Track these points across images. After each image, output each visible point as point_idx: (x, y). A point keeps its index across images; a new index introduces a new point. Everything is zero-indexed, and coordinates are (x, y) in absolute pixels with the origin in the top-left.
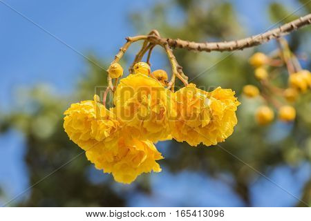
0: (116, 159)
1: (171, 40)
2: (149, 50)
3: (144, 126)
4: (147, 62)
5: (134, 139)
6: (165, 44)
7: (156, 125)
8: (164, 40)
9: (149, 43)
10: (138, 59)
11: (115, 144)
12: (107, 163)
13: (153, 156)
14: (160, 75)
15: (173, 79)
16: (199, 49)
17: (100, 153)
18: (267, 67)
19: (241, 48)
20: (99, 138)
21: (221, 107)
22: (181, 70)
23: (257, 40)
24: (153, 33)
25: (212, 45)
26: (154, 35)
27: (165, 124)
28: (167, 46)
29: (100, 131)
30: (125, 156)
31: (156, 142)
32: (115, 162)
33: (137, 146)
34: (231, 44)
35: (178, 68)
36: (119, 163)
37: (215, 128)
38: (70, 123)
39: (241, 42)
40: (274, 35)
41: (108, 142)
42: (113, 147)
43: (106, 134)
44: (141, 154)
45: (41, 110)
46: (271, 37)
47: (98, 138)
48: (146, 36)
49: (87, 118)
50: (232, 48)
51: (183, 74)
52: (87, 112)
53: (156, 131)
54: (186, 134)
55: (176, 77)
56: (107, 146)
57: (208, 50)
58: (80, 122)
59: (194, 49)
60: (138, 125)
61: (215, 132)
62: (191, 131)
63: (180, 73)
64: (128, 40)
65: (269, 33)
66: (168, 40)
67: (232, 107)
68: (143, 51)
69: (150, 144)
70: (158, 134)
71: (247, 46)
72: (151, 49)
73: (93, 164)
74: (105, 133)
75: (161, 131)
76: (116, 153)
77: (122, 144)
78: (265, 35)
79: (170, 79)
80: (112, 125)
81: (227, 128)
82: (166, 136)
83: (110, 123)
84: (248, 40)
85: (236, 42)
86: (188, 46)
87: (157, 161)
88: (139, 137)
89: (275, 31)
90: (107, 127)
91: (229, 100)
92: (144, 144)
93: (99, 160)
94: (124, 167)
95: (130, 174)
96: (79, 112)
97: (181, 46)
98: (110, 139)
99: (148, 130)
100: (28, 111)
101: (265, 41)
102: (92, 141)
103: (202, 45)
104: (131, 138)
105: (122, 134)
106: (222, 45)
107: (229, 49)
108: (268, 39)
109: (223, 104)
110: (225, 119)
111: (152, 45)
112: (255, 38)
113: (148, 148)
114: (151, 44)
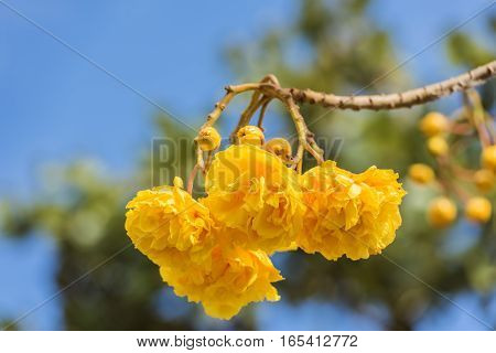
0: (209, 280)
1: (296, 91)
2: (261, 107)
3: (254, 227)
4: (259, 126)
5: (238, 247)
6: (288, 97)
7: (272, 225)
8: (286, 91)
9: (262, 95)
10: (244, 121)
11: (206, 257)
12: (194, 286)
13: (267, 274)
14: (279, 147)
15: (300, 154)
16: (342, 106)
17: (183, 270)
18: (446, 135)
19: (408, 105)
20: (182, 246)
21: (376, 198)
22: (312, 140)
23: (434, 93)
24: (268, 79)
25: (361, 100)
26: (269, 83)
27: (286, 225)
28: (291, 101)
29: (183, 235)
30: (222, 275)
31: (272, 253)
32: (207, 284)
33: (242, 259)
34: (392, 98)
35: (309, 136)
36: (212, 286)
37: (366, 232)
38: (136, 221)
39: (408, 96)
40: (460, 85)
41: (196, 253)
42: (203, 260)
43: (193, 240)
44: (248, 272)
45: (84, 201)
46: (456, 88)
47: (180, 246)
48: (257, 85)
49: (162, 214)
50: (393, 105)
51: (315, 146)
52: (162, 204)
53: (272, 236)
54: (320, 240)
55: (305, 151)
56: (195, 259)
57: (356, 108)
58: (152, 221)
59: (333, 105)
60: (243, 226)
61: (366, 238)
62: (328, 235)
63: (311, 144)
64: (229, 91)
65: (453, 81)
66: (292, 91)
67: (393, 199)
68: (252, 109)
69: (263, 257)
70: (275, 240)
71: (418, 101)
72: (265, 105)
73: (172, 288)
74: (191, 237)
75: (281, 236)
76: (208, 269)
77: (217, 256)
78: (445, 84)
79: (295, 153)
80: (203, 224)
81: (384, 233)
82: (288, 245)
83: (200, 223)
84: (419, 92)
85: (400, 95)
86: (323, 100)
87: (273, 284)
88: (244, 245)
89: (463, 78)
90: (195, 229)
91: (389, 187)
92: (253, 256)
93: (181, 281)
94: (221, 293)
95: (230, 303)
96: (150, 203)
97: (312, 101)
98: (198, 248)
99: (260, 233)
100: (62, 202)
101: (447, 93)
102: (170, 251)
103: (346, 100)
104: (232, 247)
105: (219, 240)
106: (378, 99)
107: (388, 107)
108: (451, 90)
109: (379, 193)
110: (382, 218)
111: (266, 99)
112: (431, 89)
113: (260, 263)
114: (265, 97)
